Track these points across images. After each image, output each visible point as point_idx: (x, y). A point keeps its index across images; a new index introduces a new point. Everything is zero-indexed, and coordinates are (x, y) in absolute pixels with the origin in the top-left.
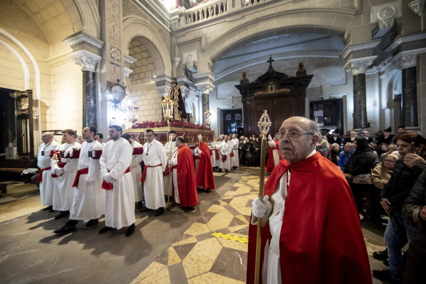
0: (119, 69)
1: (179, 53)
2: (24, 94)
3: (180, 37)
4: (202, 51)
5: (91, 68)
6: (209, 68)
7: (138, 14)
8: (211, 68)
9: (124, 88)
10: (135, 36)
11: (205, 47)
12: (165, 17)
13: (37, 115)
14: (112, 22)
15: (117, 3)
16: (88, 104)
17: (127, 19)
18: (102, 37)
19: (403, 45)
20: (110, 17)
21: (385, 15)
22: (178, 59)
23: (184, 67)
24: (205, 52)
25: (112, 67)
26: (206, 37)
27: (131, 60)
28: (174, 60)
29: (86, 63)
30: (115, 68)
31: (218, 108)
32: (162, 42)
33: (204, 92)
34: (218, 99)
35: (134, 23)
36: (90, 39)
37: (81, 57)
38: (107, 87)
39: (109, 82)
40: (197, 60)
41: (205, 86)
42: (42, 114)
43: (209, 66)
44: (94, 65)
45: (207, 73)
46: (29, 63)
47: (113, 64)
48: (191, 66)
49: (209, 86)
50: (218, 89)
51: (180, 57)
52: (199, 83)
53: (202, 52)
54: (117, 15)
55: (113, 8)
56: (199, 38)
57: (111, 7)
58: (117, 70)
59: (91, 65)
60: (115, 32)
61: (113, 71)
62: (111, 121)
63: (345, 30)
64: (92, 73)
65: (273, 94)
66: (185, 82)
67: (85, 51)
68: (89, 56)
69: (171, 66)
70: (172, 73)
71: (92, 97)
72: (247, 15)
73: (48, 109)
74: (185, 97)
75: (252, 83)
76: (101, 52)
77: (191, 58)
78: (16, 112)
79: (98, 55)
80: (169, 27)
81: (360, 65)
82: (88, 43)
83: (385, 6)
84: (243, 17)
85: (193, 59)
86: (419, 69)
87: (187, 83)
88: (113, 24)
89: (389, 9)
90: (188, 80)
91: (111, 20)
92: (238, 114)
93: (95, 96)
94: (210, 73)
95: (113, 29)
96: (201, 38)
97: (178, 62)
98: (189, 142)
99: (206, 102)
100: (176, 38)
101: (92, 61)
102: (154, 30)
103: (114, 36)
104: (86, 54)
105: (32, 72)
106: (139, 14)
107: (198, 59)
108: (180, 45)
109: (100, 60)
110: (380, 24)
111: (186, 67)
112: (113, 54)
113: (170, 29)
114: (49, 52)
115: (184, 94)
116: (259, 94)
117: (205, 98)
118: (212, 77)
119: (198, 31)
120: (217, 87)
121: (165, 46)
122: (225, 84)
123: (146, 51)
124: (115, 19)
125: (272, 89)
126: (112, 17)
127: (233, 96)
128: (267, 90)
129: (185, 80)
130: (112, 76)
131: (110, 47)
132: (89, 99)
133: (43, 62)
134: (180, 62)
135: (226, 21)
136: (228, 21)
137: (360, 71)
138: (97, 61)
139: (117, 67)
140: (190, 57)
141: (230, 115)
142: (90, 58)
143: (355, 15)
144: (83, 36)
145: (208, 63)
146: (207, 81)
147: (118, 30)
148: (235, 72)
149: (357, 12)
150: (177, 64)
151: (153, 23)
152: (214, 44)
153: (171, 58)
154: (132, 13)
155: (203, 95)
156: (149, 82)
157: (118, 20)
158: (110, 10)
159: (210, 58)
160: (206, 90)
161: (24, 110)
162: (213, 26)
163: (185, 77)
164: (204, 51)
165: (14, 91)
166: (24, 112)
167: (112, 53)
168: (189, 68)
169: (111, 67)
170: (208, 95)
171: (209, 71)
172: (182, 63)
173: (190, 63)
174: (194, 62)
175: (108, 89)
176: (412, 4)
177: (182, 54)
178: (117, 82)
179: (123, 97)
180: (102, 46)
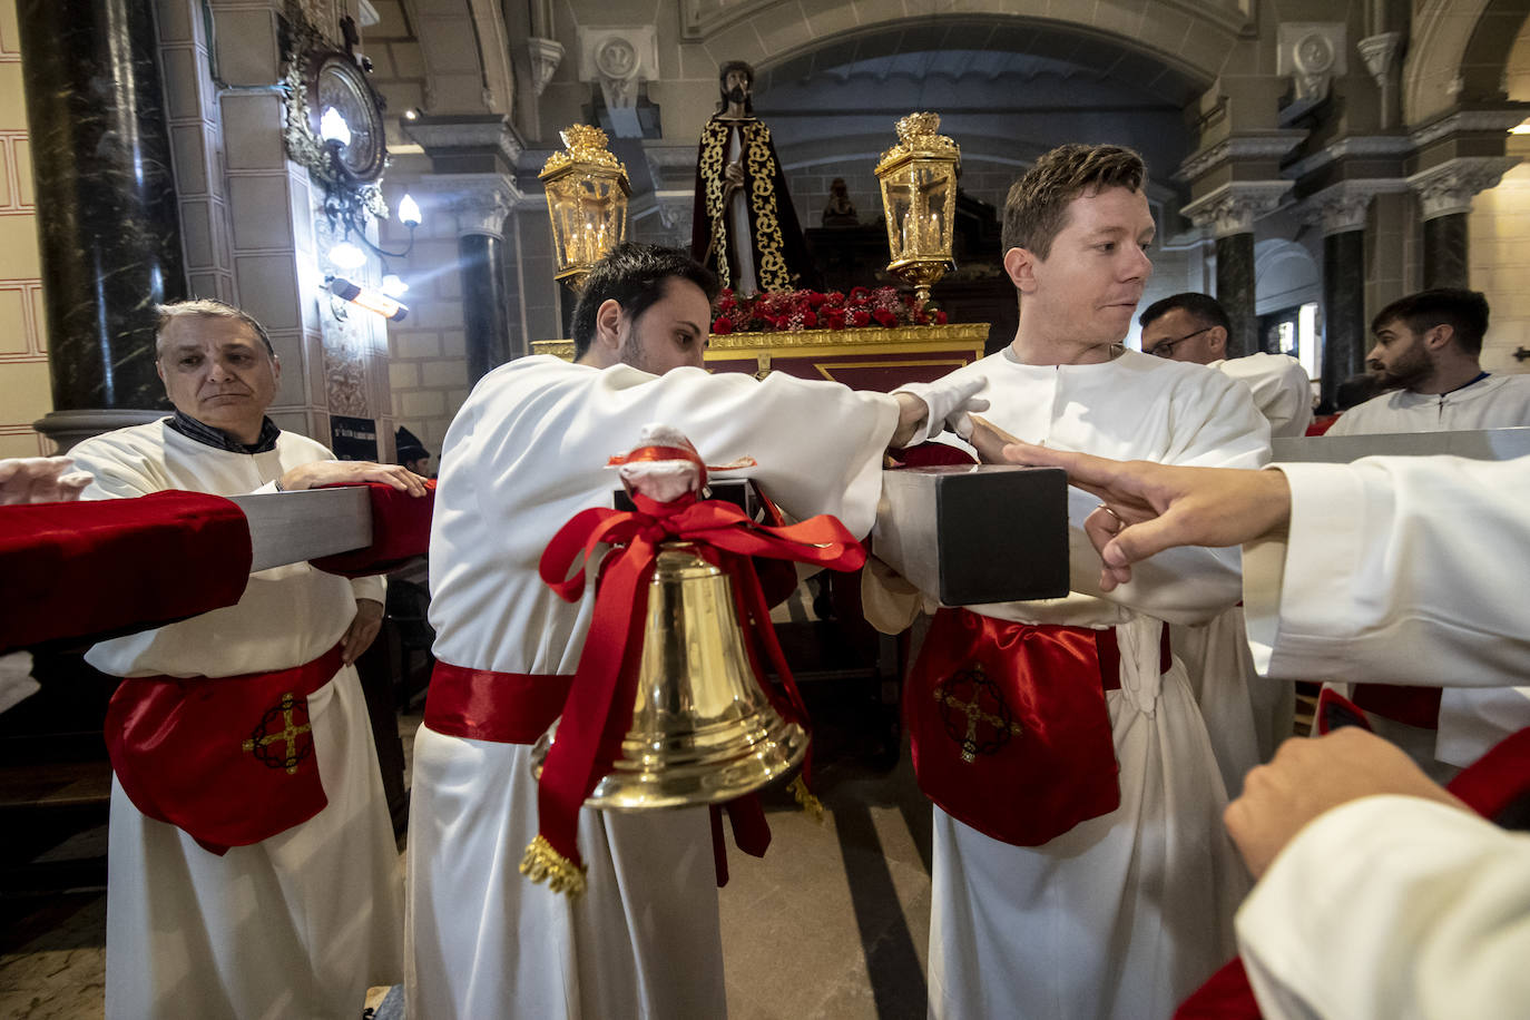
4: (686, 36)
11: (701, 21)
19: (1343, 161)
21: (1311, 58)
22: (550, 50)
23: (589, 101)
24: (703, 45)
28: (529, 51)
40: (661, 76)
48: (624, 101)
51: (557, 40)
53: (684, 41)
63: (1212, 80)
69: (508, 79)
77: (626, 62)
81: (1246, 206)
83: (1313, 29)
85: (635, 71)
86: (1373, 240)
89: (1321, 45)
97: (552, 64)
107: (662, 73)
110: (1298, 85)
134: (565, 69)
137: (1244, 224)
140: (623, 54)
143: (1241, 37)
149: (1247, 27)
150: (547, 73)
164: (699, 41)
172: (577, 80)
173: (623, 82)
174: (644, 84)
175: (294, 64)
176: (1369, 44)
177: (574, 30)
178: (342, 41)
179: (373, 163)
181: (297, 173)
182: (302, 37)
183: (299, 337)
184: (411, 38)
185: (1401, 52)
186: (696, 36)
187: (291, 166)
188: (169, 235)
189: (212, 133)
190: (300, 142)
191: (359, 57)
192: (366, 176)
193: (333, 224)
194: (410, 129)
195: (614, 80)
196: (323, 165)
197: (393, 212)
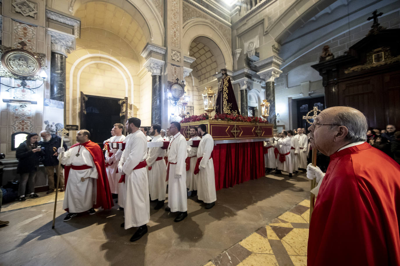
0: (179, 69)
1: (240, 44)
2: (124, 100)
3: (241, 26)
4: (265, 34)
5: (157, 72)
6: (273, 51)
7: (198, 17)
8: (277, 51)
9: (183, 86)
10: (196, 37)
11: (268, 28)
12: (225, 13)
13: (132, 115)
14: (173, 29)
15: (178, 11)
16: (155, 104)
17: (188, 23)
18: (165, 44)
20: (171, 24)
22: (238, 51)
23: (245, 57)
24: (269, 34)
26: (270, 16)
27: (190, 59)
28: (235, 53)
29: (154, 69)
30: (175, 69)
31: (289, 98)
32: (223, 37)
33: (268, 81)
34: (288, 88)
35: (194, 25)
36: (156, 47)
37: (150, 64)
38: (168, 86)
39: (170, 82)
40: (260, 46)
41: (269, 73)
42: (134, 115)
43: (274, 49)
44: (159, 69)
45: (272, 57)
46: (128, 78)
47: (174, 65)
48: (252, 55)
49: (274, 72)
50: (288, 75)
51: (241, 48)
52: (261, 71)
53: (264, 35)
54: (178, 21)
55: (175, 16)
56: (261, 21)
57: (173, 16)
58: (177, 71)
59: (157, 69)
60: (176, 37)
61: (174, 71)
62: (171, 117)
64: (158, 76)
65: (381, 65)
66: (247, 73)
67: (152, 58)
68: (155, 62)
69: (232, 59)
70: (233, 67)
71: (158, 97)
73: (138, 111)
74: (247, 89)
75: (340, 58)
76: (165, 57)
77: (252, 46)
78: (120, 114)
79: (163, 60)
80: (230, 22)
82: (154, 52)
85: (254, 46)
87: (249, 74)
88: (174, 30)
90: (250, 71)
91: (172, 27)
92: (319, 103)
93: (160, 95)
94: (274, 56)
95: (174, 35)
96: (264, 19)
97: (239, 53)
98: (235, 137)
99: (270, 92)
100: (237, 30)
101: (158, 66)
102: (214, 27)
103: (175, 41)
104: (152, 61)
105: (130, 85)
106: (200, 16)
107: (260, 44)
108: (240, 36)
109: (164, 64)
111: (247, 57)
112: (174, 56)
113: (231, 23)
114: (140, 68)
115: (246, 86)
116: (353, 71)
117: (270, 87)
118: (278, 60)
119: (260, 13)
120: (288, 74)
121: (226, 40)
122: (299, 68)
123: (209, 51)
124: (176, 25)
125: (378, 59)
126: (174, 25)
127: (310, 82)
128: (368, 62)
129: (246, 70)
130: (172, 76)
131: (171, 51)
132: (155, 99)
133: (136, 76)
134: (241, 53)
138: (162, 66)
139: (178, 68)
141: (307, 105)
142: (156, 64)
144: (151, 46)
145: (272, 46)
146: (272, 67)
147: (179, 35)
148: (313, 50)
150: (238, 55)
151: (212, 22)
152: (280, 21)
153: (232, 52)
154: (193, 17)
155: (268, 84)
156: (213, 80)
157: (179, 25)
158: (172, 18)
159: (275, 39)
160: (270, 77)
161: (124, 113)
163: (247, 67)
164: (268, 34)
165: (120, 100)
166: (124, 114)
167: (172, 56)
168: (250, 57)
169: (172, 69)
170: (273, 83)
171: (273, 54)
172: (243, 53)
173: (252, 51)
174: (256, 49)
177: (243, 44)
178: (176, 82)
180: (165, 52)
182: (170, 84)
186: (267, 33)
190: (169, 97)
195: (250, 51)
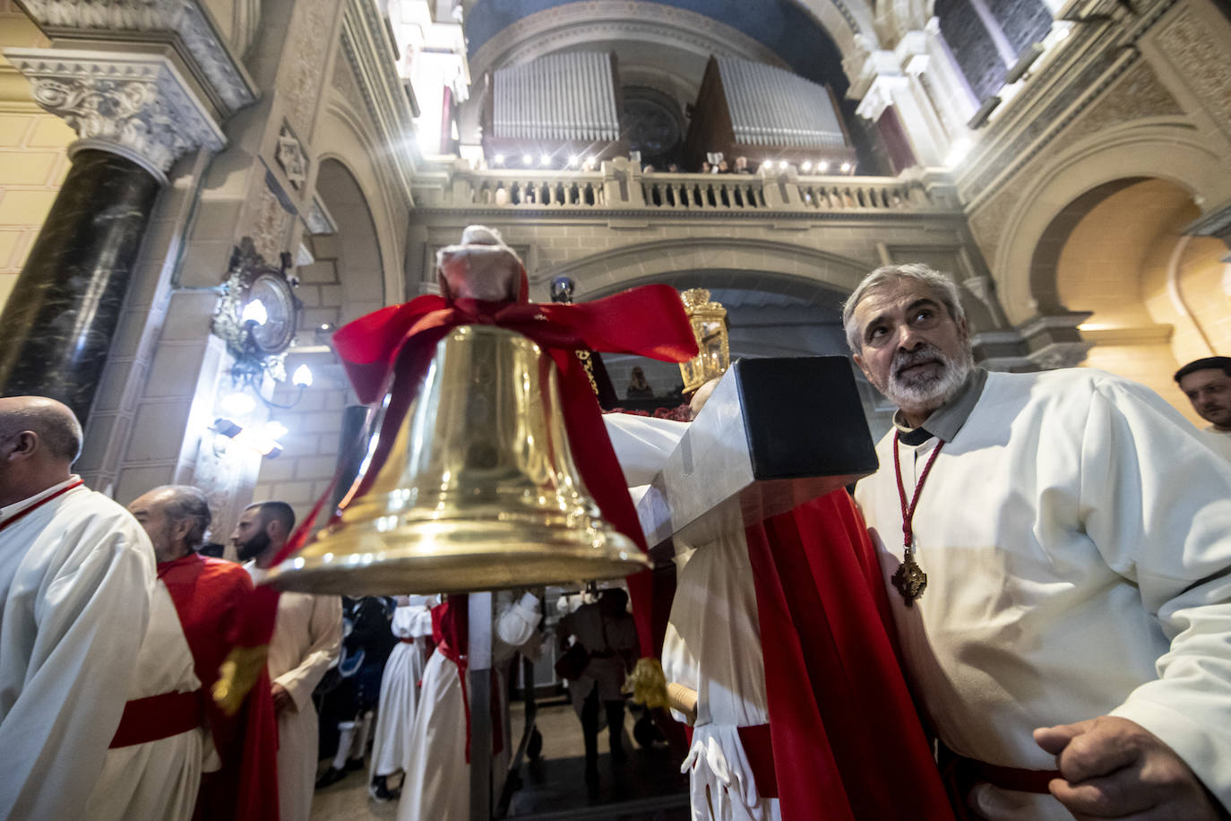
0: (287, 220)
3: (448, 229)
7: (352, 103)
11: (539, 273)
20: (300, 36)
25: (267, 197)
26: (544, 248)
27: (319, 215)
28: (420, 289)
29: (133, 123)
30: (273, 207)
32: (394, 222)
35: (340, 117)
39: (252, 246)
47: (272, 187)
54: (320, 51)
59: (158, 143)
60: (304, 93)
61: (266, 214)
72: (662, 225)
76: (227, 120)
80: (411, 195)
82: (190, 53)
84: (651, 228)
88: (303, 62)
95: (299, 76)
96: (528, 247)
100: (430, 228)
101: (175, 128)
103: (298, 100)
104: (165, 83)
109: (214, 147)
112: (286, 153)
113: (414, 200)
121: (397, 238)
124: (311, 56)
131: (281, 123)
135: (606, 225)
136: (610, 225)
138: (198, 148)
139: (283, 211)
144: (188, 10)
147: (314, 95)
152: (571, 270)
157: (320, 66)
158: (306, 18)
162: (565, 228)
167: (281, 145)
169: (261, 195)
175: (237, 275)
176: (971, 282)
178: (280, 265)
179: (282, 342)
180: (245, 102)
181: (216, 345)
182: (249, 260)
183: (173, 467)
184: (337, 282)
185: (991, 287)
187: (213, 340)
188: (87, 386)
189: (155, 316)
190: (225, 323)
191: (290, 278)
192: (273, 350)
193: (235, 382)
194: (321, 335)
196: (239, 340)
197: (289, 378)
